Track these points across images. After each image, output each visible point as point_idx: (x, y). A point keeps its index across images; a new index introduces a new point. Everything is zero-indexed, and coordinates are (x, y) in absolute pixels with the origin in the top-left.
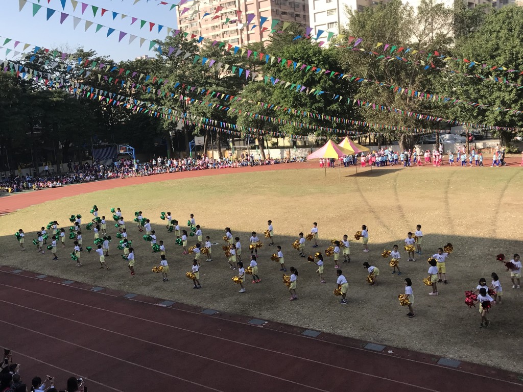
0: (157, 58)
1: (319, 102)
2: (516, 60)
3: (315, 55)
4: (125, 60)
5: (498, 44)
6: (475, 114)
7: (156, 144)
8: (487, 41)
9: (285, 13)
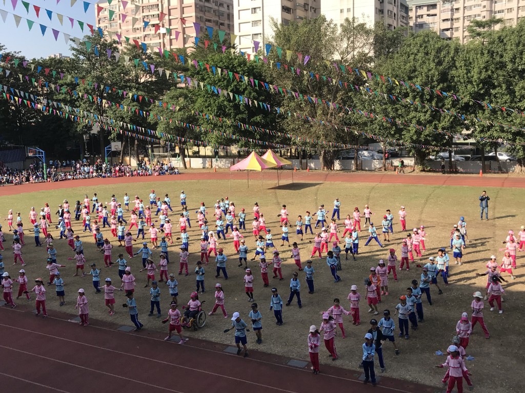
0: (73, 57)
1: (243, 113)
2: (431, 83)
3: (239, 66)
4: (38, 58)
5: (415, 67)
6: (392, 133)
7: (69, 148)
8: (405, 63)
9: (209, 21)
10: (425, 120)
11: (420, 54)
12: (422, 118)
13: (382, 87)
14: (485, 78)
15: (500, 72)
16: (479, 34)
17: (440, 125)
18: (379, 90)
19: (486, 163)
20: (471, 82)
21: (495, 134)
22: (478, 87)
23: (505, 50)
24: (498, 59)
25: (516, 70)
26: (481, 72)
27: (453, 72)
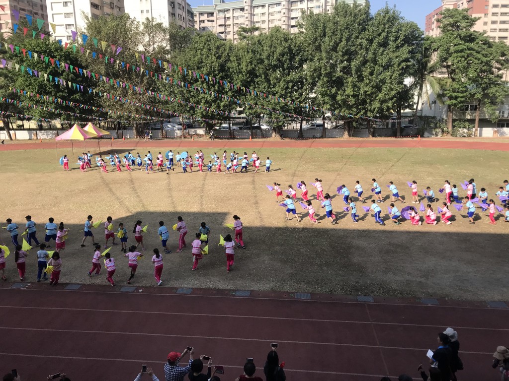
2: (214, 72)
8: (194, 56)
9: (24, 10)
10: (211, 99)
11: (204, 50)
12: (209, 98)
13: (178, 73)
14: (251, 70)
15: (261, 66)
16: (245, 37)
17: (222, 104)
18: (175, 76)
19: (254, 131)
20: (241, 72)
21: (259, 111)
22: (246, 76)
23: (263, 50)
24: (258, 56)
25: (270, 65)
26: (248, 65)
27: (229, 65)
